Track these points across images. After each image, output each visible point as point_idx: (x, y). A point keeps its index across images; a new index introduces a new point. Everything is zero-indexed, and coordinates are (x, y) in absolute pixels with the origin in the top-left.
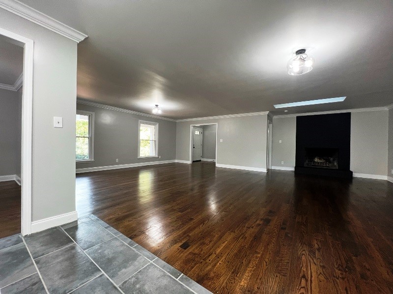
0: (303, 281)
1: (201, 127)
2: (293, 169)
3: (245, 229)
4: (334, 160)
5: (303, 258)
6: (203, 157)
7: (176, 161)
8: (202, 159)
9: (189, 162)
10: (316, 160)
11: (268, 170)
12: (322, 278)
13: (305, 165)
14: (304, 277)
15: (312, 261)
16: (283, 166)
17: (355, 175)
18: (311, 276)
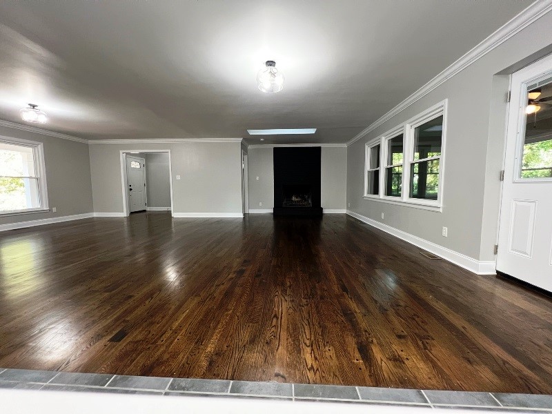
0: (275, 320)
1: (141, 155)
2: (272, 211)
3: (214, 288)
4: (308, 198)
5: (276, 299)
6: (148, 204)
7: (95, 215)
8: (148, 209)
9: (124, 214)
10: (294, 198)
11: (245, 214)
12: (291, 311)
13: (284, 206)
14: (275, 316)
15: (283, 299)
16: (261, 208)
17: (326, 211)
18: (282, 313)
